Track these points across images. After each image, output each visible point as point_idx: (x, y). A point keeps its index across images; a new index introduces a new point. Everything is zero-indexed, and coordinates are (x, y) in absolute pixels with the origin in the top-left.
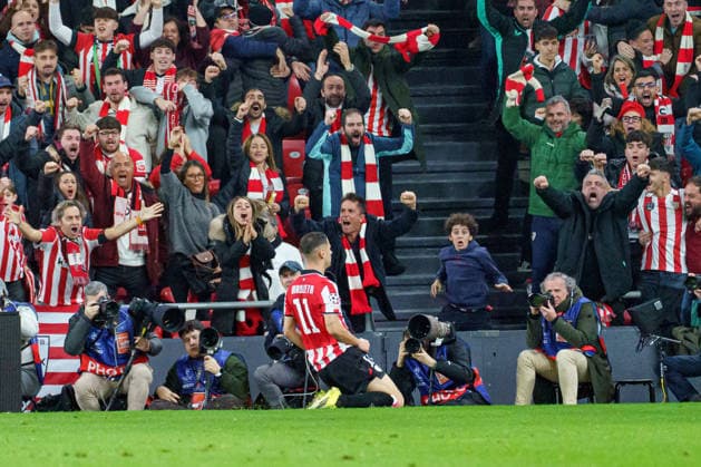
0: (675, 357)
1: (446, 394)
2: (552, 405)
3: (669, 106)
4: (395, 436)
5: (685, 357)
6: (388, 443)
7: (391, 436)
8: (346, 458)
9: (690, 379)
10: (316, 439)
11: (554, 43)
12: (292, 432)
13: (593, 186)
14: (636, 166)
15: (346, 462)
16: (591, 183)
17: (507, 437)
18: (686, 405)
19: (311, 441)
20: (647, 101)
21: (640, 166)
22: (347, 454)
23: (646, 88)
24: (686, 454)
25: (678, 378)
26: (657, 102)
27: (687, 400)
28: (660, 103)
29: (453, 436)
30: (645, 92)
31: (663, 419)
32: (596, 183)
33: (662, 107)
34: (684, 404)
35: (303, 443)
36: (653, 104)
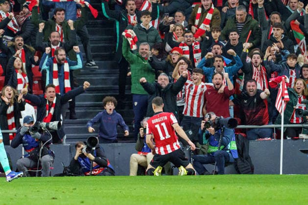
0: (197, 156)
1: (96, 171)
2: (144, 176)
3: (198, 45)
4: (75, 189)
5: (202, 155)
6: (72, 192)
7: (74, 189)
8: (54, 198)
9: (204, 165)
10: (41, 190)
11: (148, 17)
12: (30, 187)
13: (163, 80)
14: (182, 72)
15: (54, 200)
16: (162, 79)
17: (124, 190)
18: (202, 177)
19: (38, 191)
20: (189, 43)
21: (184, 72)
22: (54, 197)
23: (189, 38)
24: (202, 198)
25: (199, 165)
26: (193, 44)
27: (203, 174)
28: (195, 44)
29: (101, 189)
30: (188, 39)
31: (192, 182)
32: (164, 79)
33: (196, 46)
34: (201, 176)
35: (35, 192)
36: (192, 45)
